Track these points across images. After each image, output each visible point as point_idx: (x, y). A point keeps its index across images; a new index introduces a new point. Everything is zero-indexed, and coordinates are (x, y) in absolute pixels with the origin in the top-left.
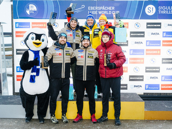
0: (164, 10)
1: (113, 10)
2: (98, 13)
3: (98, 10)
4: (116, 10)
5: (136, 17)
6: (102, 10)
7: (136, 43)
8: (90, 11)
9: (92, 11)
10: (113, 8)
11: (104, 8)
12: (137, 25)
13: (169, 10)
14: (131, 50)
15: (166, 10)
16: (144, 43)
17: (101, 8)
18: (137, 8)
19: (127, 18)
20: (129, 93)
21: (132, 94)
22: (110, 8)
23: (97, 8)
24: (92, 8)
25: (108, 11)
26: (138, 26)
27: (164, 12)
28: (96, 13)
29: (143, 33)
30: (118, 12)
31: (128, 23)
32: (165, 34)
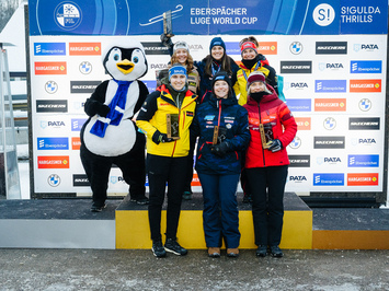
0: (353, 15)
1: (244, 16)
2: (211, 21)
3: (211, 16)
4: (250, 15)
5: (294, 31)
6: (219, 16)
7: (293, 85)
8: (194, 17)
9: (198, 16)
10: (244, 11)
11: (223, 12)
12: (295, 47)
13: (363, 14)
15: (356, 14)
17: (218, 11)
19: (273, 33)
21: (286, 195)
22: (237, 11)
23: (208, 11)
24: (199, 11)
25: (233, 16)
26: (298, 50)
27: (353, 19)
28: (207, 21)
29: (309, 63)
30: (254, 20)
31: (275, 44)
32: (355, 66)
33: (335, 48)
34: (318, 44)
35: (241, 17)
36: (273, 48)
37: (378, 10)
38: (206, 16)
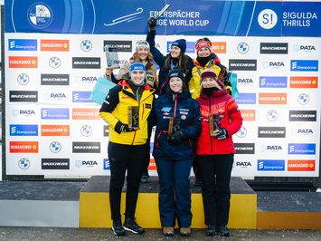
1: (197, 18)
2: (168, 23)
3: (168, 18)
4: (202, 18)
5: (241, 33)
6: (175, 18)
7: (240, 81)
10: (197, 14)
11: (179, 14)
12: (242, 47)
16: (256, 81)
17: (174, 14)
18: (243, 16)
19: (223, 34)
21: (233, 179)
22: (191, 14)
25: (188, 19)
26: (244, 49)
28: (164, 23)
29: (255, 62)
30: (206, 22)
31: (224, 44)
32: (294, 64)
33: (277, 48)
34: (262, 45)
35: (194, 19)
36: (222, 48)
37: (315, 16)
38: (163, 18)
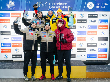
0: (99, 5)
1: (66, 5)
2: (56, 7)
3: (56, 6)
4: (68, 5)
5: (81, 10)
6: (58, 5)
7: (81, 27)
8: (50, 6)
9: (51, 6)
11: (59, 4)
12: (81, 15)
13: (102, 5)
14: (77, 32)
15: (100, 5)
16: (87, 27)
17: (58, 4)
18: (82, 4)
19: (75, 11)
20: (76, 60)
21: (78, 61)
22: (64, 4)
23: (55, 4)
24: (52, 4)
25: (63, 6)
26: (82, 16)
27: (99, 7)
28: (54, 7)
31: (75, 14)
32: (100, 21)
33: (94, 16)
34: (89, 14)
37: (107, 4)
38: (54, 6)
